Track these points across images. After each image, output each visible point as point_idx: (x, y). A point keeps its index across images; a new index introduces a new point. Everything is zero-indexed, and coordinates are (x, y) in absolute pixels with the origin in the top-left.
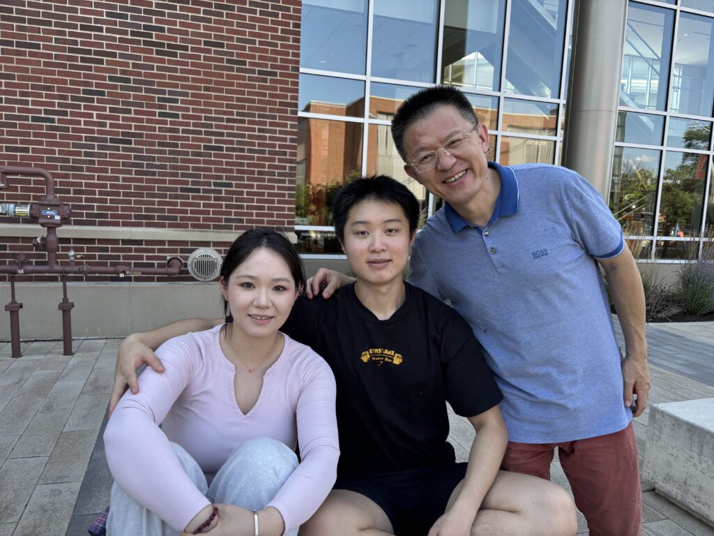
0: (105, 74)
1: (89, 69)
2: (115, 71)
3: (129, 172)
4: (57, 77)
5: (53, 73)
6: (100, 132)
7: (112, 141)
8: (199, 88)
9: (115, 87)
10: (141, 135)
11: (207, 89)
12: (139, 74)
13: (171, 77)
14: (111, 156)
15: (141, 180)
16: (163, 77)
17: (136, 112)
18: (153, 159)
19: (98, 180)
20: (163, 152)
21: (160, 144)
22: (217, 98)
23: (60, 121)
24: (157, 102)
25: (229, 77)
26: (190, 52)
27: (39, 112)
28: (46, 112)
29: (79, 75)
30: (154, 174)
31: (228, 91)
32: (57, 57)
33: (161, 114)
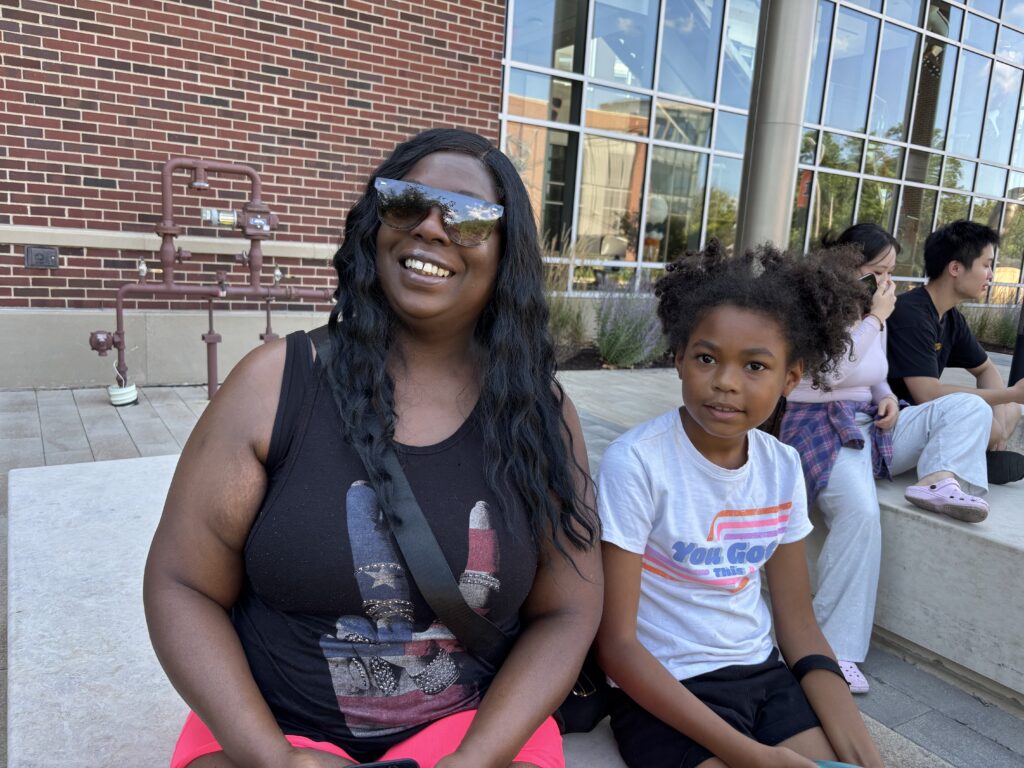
0: (288, 48)
1: (270, 39)
2: (300, 44)
3: (312, 174)
4: (231, 46)
5: (226, 41)
6: (281, 122)
7: (295, 133)
8: (393, 72)
9: (300, 65)
10: (327, 128)
11: (402, 74)
12: (327, 50)
13: (363, 57)
14: (294, 152)
15: (326, 185)
16: (354, 55)
17: (324, 98)
18: (340, 158)
19: (278, 182)
20: (351, 150)
21: (349, 140)
22: (413, 85)
23: (235, 105)
24: (346, 87)
25: (427, 60)
26: (384, 26)
27: (210, 91)
28: (219, 92)
29: (257, 47)
30: (340, 177)
31: (426, 78)
32: (232, 20)
33: (351, 103)
